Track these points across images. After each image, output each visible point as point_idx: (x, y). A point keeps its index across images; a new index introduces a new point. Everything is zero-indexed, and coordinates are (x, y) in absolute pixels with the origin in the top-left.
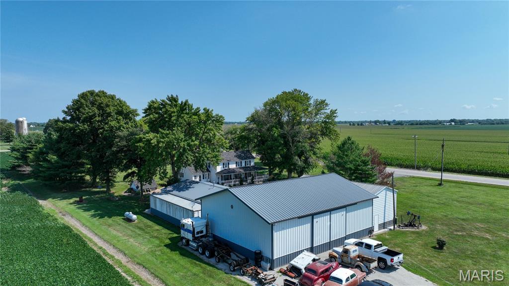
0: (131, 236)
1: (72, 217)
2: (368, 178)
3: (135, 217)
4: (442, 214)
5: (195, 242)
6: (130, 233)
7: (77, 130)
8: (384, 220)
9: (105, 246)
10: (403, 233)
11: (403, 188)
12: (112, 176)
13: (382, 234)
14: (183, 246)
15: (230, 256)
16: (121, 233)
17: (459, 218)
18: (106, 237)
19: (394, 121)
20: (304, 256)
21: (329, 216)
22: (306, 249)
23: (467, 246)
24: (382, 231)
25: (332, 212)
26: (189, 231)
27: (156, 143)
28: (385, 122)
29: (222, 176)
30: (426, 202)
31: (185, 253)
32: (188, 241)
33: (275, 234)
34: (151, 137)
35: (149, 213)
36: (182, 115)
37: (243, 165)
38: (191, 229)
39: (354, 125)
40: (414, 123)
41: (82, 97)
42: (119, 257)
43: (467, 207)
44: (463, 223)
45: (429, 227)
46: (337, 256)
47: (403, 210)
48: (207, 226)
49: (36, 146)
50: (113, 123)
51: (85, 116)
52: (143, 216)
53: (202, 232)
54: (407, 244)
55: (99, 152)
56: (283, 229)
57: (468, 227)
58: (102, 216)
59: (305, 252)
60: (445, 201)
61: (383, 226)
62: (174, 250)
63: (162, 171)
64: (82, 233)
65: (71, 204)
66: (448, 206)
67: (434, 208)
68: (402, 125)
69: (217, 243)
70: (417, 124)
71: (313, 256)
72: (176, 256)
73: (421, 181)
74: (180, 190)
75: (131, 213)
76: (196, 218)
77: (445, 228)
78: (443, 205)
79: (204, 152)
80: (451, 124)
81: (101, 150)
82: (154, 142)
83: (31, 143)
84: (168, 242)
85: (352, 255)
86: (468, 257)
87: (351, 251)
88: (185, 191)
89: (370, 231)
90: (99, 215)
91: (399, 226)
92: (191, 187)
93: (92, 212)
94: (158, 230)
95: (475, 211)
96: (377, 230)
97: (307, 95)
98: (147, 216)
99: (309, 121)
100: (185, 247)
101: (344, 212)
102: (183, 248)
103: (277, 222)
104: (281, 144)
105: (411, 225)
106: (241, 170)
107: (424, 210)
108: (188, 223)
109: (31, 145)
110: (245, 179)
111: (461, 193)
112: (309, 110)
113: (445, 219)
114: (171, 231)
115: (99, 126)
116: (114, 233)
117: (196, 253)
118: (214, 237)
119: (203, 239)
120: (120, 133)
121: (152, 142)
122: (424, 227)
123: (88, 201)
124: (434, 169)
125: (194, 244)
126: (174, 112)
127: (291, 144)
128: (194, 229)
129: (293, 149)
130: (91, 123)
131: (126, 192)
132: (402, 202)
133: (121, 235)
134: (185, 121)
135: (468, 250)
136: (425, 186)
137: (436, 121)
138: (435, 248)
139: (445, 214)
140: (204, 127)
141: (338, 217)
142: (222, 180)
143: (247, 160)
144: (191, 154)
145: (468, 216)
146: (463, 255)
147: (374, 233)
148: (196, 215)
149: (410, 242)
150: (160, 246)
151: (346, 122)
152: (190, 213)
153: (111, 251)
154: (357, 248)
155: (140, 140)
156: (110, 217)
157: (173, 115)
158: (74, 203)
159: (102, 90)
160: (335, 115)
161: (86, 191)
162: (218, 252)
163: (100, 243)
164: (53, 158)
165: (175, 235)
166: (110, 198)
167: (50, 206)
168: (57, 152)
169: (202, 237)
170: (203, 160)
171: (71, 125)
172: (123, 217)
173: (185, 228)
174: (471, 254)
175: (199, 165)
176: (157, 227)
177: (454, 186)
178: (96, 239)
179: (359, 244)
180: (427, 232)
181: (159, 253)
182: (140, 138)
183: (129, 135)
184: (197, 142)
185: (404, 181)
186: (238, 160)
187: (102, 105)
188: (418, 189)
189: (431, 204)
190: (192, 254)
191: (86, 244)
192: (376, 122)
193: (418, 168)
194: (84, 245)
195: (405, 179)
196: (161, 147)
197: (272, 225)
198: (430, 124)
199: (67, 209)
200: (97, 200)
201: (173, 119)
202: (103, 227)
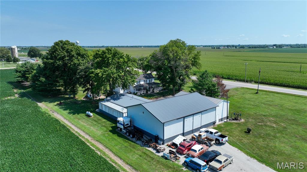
0: (91, 125)
1: (58, 113)
2: (215, 93)
3: (91, 114)
4: (254, 112)
5: (125, 130)
6: (90, 123)
7: (56, 65)
8: (222, 117)
9: (79, 131)
10: (231, 123)
11: (236, 96)
12: (76, 89)
13: (220, 125)
14: (119, 132)
15: (142, 137)
16: (86, 123)
17: (262, 115)
18: (79, 126)
19: (239, 45)
20: (179, 138)
21: (192, 117)
22: (180, 134)
23: (262, 131)
24: (221, 122)
25: (194, 115)
26: (121, 124)
27: (101, 75)
28: (233, 46)
29: (136, 89)
30: (247, 104)
31: (120, 135)
32: (121, 129)
33: (165, 128)
34: (99, 72)
35: (99, 111)
36: (115, 58)
37: (148, 82)
38: (123, 123)
39: (214, 48)
40: (251, 47)
41: (56, 44)
42: (87, 137)
43: (268, 107)
44: (264, 118)
45: (245, 120)
46: (196, 137)
47: (234, 109)
48: (131, 121)
49: (31, 70)
50: (76, 61)
51: (59, 56)
52: (96, 114)
53: (128, 124)
54: (232, 130)
55: (68, 76)
56: (169, 125)
57: (265, 120)
58: (74, 114)
59: (180, 136)
60: (257, 104)
61: (221, 120)
62: (115, 134)
63: (105, 89)
64: (65, 123)
65: (55, 105)
66: (258, 107)
67: (251, 108)
68: (244, 48)
69: (136, 131)
70: (253, 48)
71: (184, 138)
72: (115, 137)
73: (247, 90)
74: (115, 99)
75: (89, 112)
76: (125, 117)
77: (253, 121)
78: (256, 106)
79: (127, 79)
80: (274, 48)
81: (69, 75)
82: (100, 74)
83: (27, 68)
84: (111, 129)
85: (203, 137)
86: (261, 137)
87: (202, 135)
88: (117, 100)
89: (214, 123)
90: (72, 113)
91: (230, 119)
92: (121, 98)
93: (68, 111)
94: (104, 122)
95: (272, 110)
96: (218, 122)
97: (184, 42)
98: (97, 113)
99: (185, 59)
100: (120, 132)
101: (201, 115)
102: (119, 133)
103: (166, 122)
104: (169, 72)
105: (236, 119)
106: (147, 85)
107: (245, 109)
108: (121, 120)
109: (28, 70)
110: (149, 90)
111: (267, 99)
112: (185, 52)
113: (255, 115)
114: (112, 122)
115: (68, 62)
116: (82, 124)
117: (125, 135)
118: (134, 127)
119: (129, 128)
120: (80, 68)
121: (99, 75)
122: (243, 120)
123: (65, 104)
124: (256, 82)
125: (124, 131)
126: (110, 57)
127: (175, 72)
128: (124, 123)
129: (176, 74)
130: (63, 61)
131: (84, 98)
132: (234, 104)
133: (86, 125)
134: (116, 61)
135: (262, 133)
136: (249, 94)
137: (265, 45)
138: (246, 132)
139: (255, 112)
140: (127, 65)
141: (197, 117)
142: (136, 91)
143: (150, 79)
144: (120, 80)
145: (267, 113)
146: (259, 136)
147: (216, 124)
148: (124, 115)
149: (234, 129)
150: (107, 131)
151: (209, 46)
152: (121, 114)
153: (82, 134)
154: (205, 134)
155: (92, 73)
156: (78, 114)
157: (110, 59)
158: (57, 105)
159: (67, 40)
160: (200, 54)
161: (62, 97)
162: (137, 136)
163: (76, 129)
164: (43, 79)
165: (114, 125)
166: (76, 102)
167: (44, 107)
168: (45, 76)
169: (128, 127)
170: (127, 84)
171: (52, 61)
172: (85, 114)
173: (120, 122)
174: (263, 135)
175: (124, 86)
176: (104, 120)
177: (265, 94)
178: (73, 127)
179: (207, 132)
180: (243, 123)
181: (107, 135)
182: (92, 71)
183: (85, 69)
184: (123, 74)
185: (237, 91)
186: (145, 79)
187: (69, 50)
188: (244, 96)
189: (249, 106)
190: (124, 136)
191: (70, 130)
192: (228, 46)
193: (247, 82)
194: (68, 131)
195: (238, 89)
196: (104, 77)
197: (164, 124)
198: (261, 47)
199: (54, 109)
200: (69, 103)
201: (110, 61)
202: (76, 120)
